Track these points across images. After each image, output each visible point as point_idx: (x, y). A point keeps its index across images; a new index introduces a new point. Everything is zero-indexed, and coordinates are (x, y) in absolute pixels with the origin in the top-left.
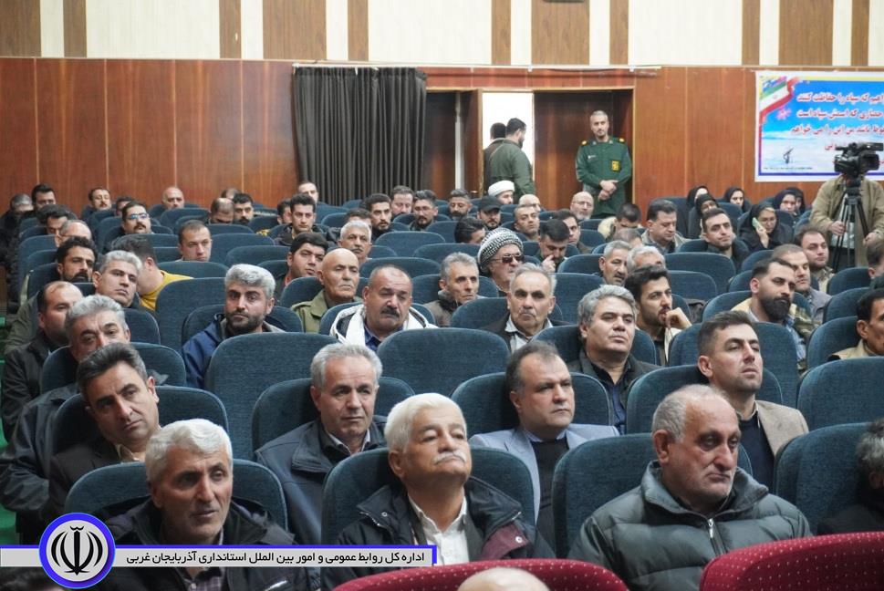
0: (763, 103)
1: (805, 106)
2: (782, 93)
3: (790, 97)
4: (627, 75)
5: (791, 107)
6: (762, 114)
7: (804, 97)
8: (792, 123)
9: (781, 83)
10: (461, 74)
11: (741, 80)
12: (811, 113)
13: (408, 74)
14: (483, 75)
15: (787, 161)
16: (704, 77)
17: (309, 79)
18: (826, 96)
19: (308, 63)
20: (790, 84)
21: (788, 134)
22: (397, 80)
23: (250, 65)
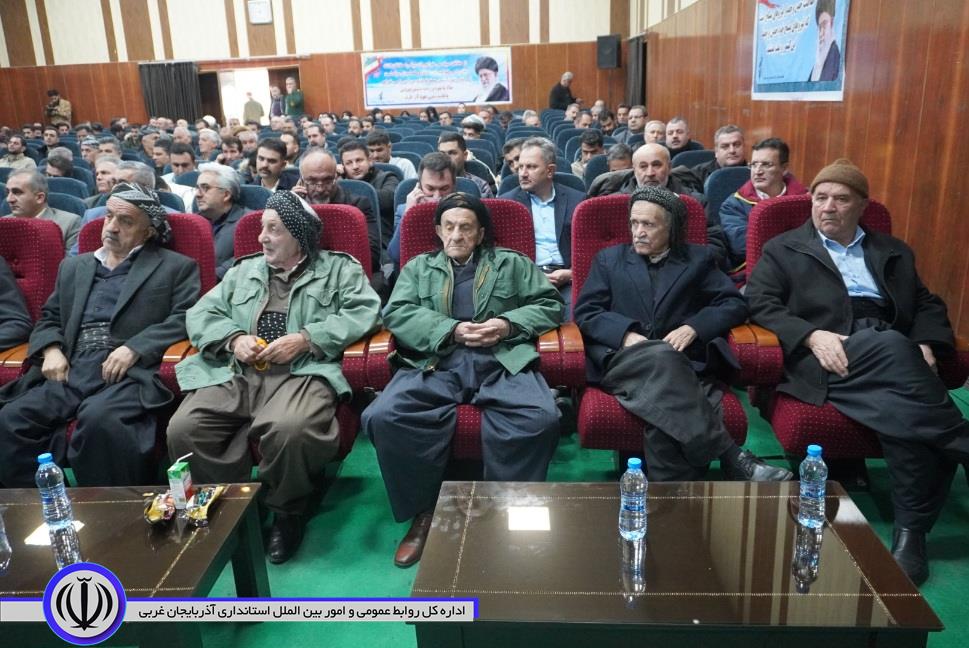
0: (366, 69)
1: (388, 70)
2: (375, 64)
3: (380, 66)
4: (295, 60)
5: (380, 72)
6: (366, 76)
7: (387, 66)
8: (381, 79)
9: (375, 59)
10: (217, 63)
11: (354, 59)
12: (391, 73)
13: (189, 65)
14: (225, 64)
15: (381, 98)
16: (335, 59)
17: (146, 70)
18: (399, 64)
19: (147, 62)
20: (379, 60)
21: (380, 85)
22: (184, 68)
23: (123, 64)
